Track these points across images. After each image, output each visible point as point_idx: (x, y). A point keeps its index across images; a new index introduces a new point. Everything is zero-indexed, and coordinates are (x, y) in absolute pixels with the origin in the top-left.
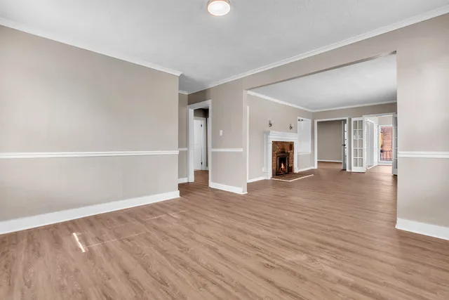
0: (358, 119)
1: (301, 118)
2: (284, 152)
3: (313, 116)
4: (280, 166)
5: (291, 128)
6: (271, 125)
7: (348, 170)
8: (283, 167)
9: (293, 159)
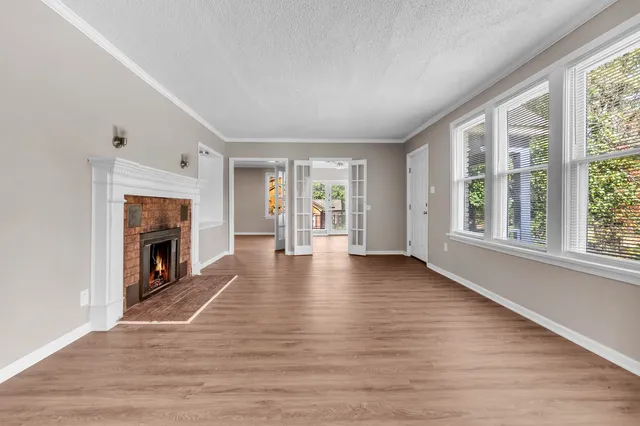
0: (303, 163)
1: (206, 148)
2: (164, 227)
3: (228, 149)
4: (153, 265)
5: (184, 163)
6: (120, 141)
7: (288, 252)
8: (159, 267)
9: (189, 242)
